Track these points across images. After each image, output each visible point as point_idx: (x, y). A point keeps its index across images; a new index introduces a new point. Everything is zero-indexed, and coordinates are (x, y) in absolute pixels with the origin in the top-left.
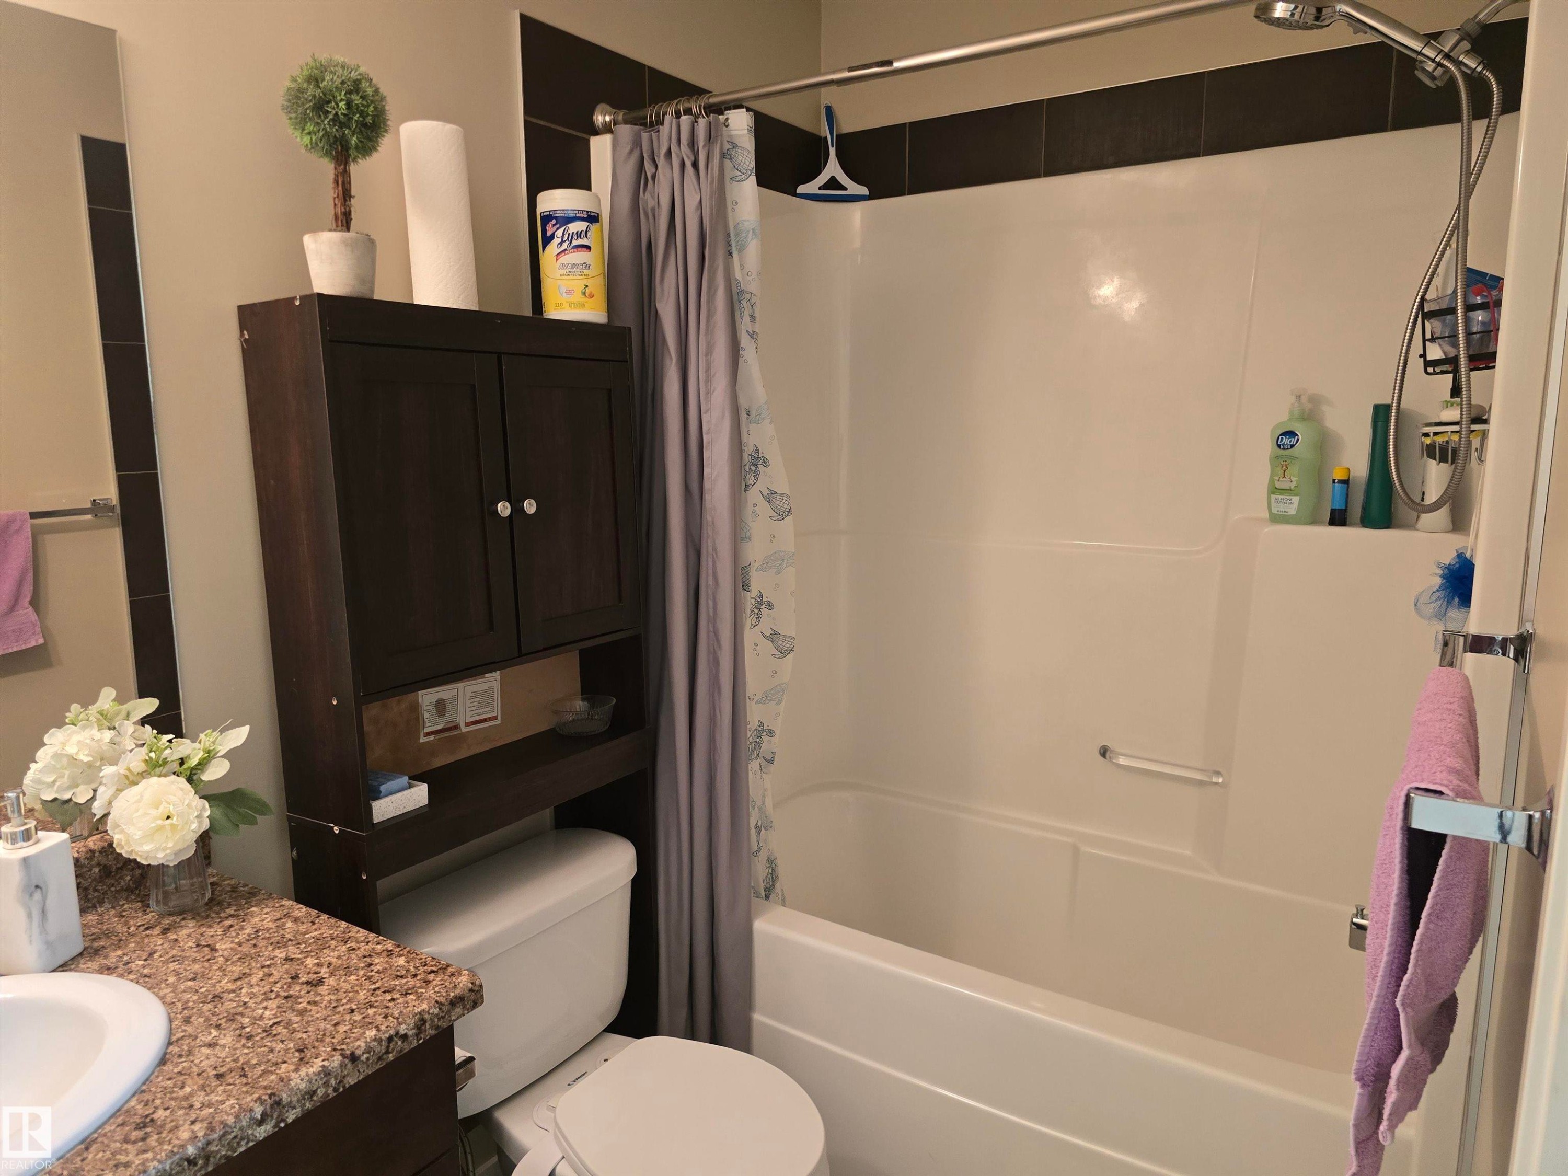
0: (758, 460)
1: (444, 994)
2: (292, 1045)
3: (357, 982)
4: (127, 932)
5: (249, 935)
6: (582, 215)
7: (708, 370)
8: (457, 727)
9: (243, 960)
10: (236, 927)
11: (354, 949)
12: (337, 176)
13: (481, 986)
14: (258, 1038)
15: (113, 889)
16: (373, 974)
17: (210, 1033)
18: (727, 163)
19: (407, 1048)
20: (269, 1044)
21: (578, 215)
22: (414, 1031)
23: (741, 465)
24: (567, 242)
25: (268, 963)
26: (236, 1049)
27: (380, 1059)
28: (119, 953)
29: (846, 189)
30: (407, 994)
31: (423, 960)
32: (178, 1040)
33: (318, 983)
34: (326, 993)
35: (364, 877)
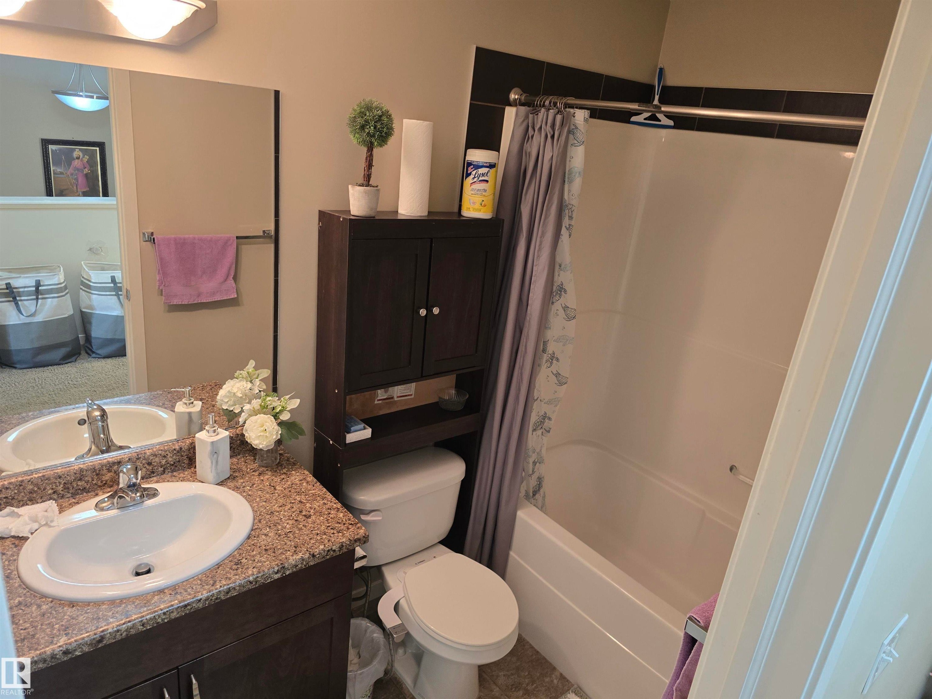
0: (562, 289)
1: (353, 536)
2: (293, 544)
3: (322, 521)
4: (246, 471)
5: (289, 485)
6: (486, 165)
7: (540, 245)
8: (393, 398)
9: (284, 498)
10: (285, 480)
11: (325, 504)
12: (367, 157)
13: (368, 536)
14: (282, 537)
15: (244, 450)
16: (329, 518)
17: (267, 529)
18: (571, 136)
19: (335, 555)
20: (285, 540)
21: (484, 165)
22: (338, 549)
23: (552, 292)
24: (477, 178)
25: (293, 501)
26: (274, 539)
27: (323, 557)
28: (242, 481)
29: (660, 121)
30: (339, 532)
31: (349, 517)
32: (255, 529)
33: (308, 517)
34: (310, 523)
35: (339, 466)
